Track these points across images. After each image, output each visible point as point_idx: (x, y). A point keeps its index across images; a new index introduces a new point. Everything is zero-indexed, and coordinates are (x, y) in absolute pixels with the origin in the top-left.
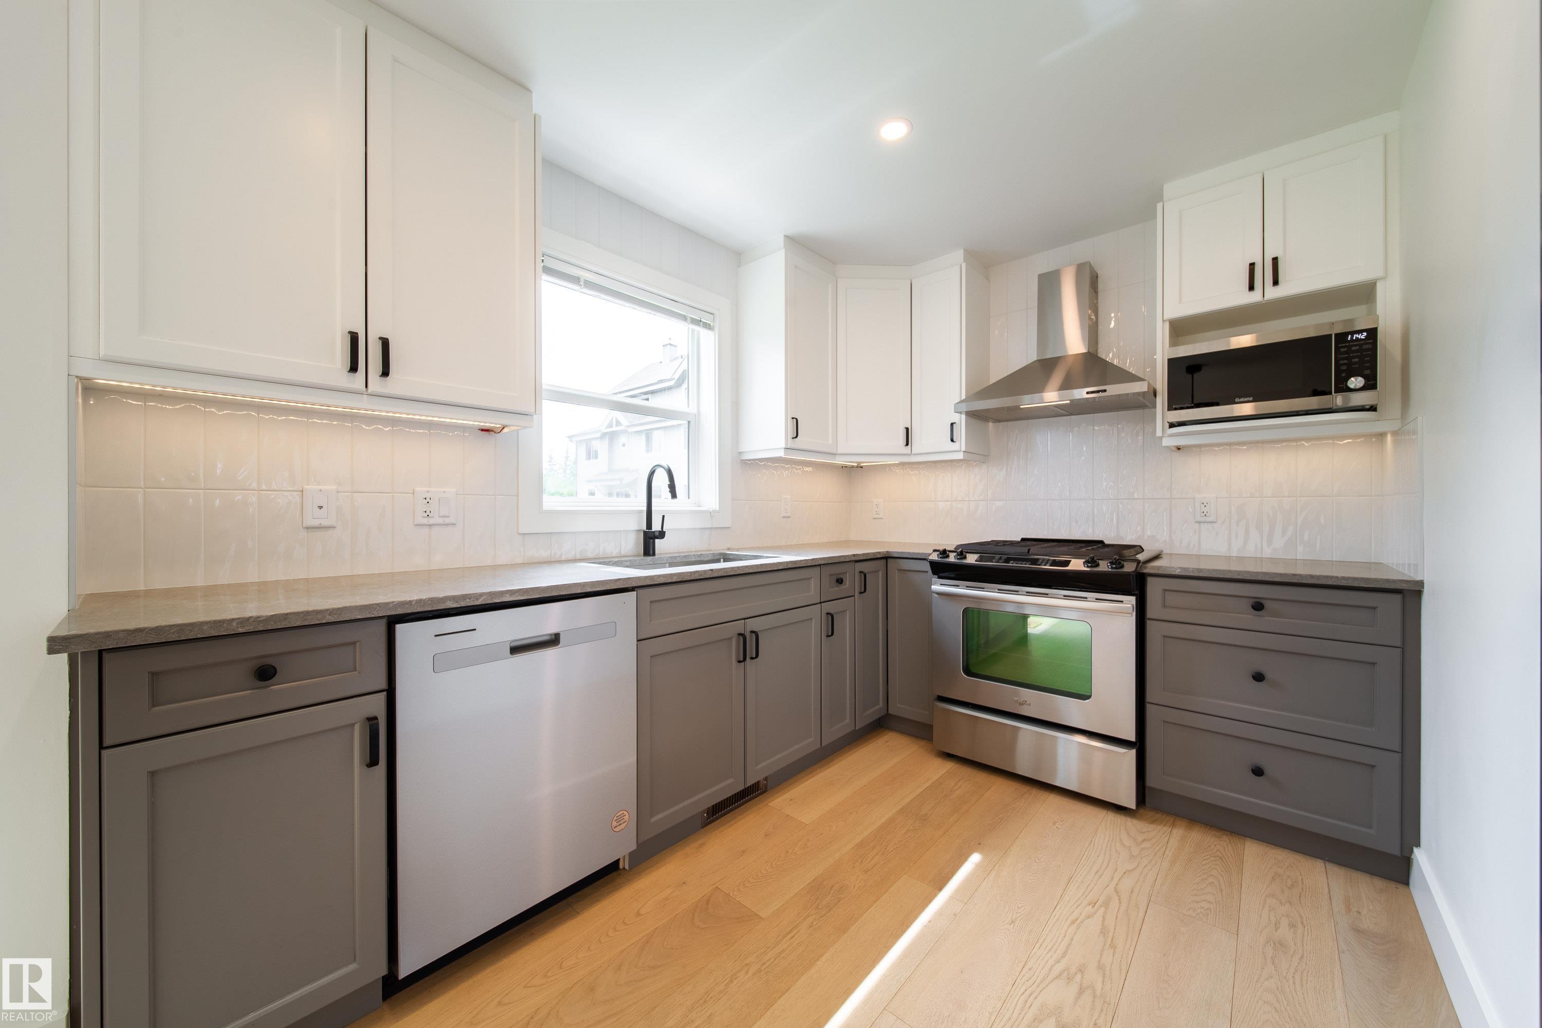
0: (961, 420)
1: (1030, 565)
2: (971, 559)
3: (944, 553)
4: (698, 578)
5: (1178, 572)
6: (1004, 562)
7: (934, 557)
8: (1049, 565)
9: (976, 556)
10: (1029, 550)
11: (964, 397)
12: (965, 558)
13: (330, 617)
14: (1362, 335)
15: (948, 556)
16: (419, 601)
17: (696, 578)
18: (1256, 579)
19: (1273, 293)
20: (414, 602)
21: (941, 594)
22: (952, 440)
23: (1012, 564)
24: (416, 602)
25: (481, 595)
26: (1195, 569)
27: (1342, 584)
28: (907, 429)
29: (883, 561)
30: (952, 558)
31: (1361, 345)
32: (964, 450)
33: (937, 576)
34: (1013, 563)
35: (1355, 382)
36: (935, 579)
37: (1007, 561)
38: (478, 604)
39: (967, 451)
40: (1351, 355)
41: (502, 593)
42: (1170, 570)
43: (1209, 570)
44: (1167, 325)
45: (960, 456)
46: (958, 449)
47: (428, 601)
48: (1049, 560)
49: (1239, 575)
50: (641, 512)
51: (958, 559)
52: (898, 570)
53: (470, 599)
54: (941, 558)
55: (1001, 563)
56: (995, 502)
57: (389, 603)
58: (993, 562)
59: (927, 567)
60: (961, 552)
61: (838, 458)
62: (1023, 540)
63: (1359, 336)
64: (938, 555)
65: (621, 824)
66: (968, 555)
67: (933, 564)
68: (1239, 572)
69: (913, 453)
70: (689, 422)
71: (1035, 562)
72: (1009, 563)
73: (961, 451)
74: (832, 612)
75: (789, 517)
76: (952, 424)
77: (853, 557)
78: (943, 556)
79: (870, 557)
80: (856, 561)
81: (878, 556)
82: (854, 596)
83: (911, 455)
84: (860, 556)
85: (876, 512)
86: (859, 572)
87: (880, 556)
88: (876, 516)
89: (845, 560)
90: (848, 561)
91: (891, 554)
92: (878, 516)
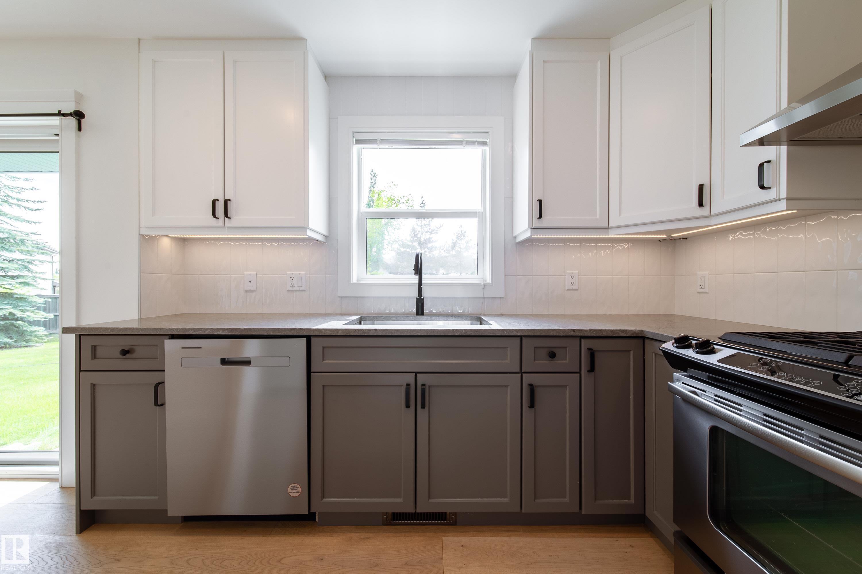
4: (362, 335)
9: (726, 352)
12: (712, 353)
13: (141, 332)
16: (177, 329)
17: (359, 334)
20: (175, 329)
22: (762, 187)
24: (176, 329)
25: (207, 329)
28: (701, 188)
32: (786, 197)
33: (685, 373)
34: (780, 377)
36: (677, 374)
38: (205, 334)
41: (218, 330)
47: (181, 329)
52: (655, 354)
53: (201, 331)
57: (164, 328)
61: (611, 231)
65: (295, 492)
69: (712, 213)
73: (779, 200)
74: (535, 384)
75: (577, 290)
76: (761, 165)
77: (572, 332)
78: (680, 345)
79: (605, 334)
80: (581, 337)
81: (622, 334)
82: (580, 373)
83: (710, 216)
84: (585, 332)
85: (701, 285)
86: (588, 349)
87: (625, 335)
88: (701, 291)
89: (557, 335)
90: (562, 335)
91: (645, 334)
92: (703, 291)
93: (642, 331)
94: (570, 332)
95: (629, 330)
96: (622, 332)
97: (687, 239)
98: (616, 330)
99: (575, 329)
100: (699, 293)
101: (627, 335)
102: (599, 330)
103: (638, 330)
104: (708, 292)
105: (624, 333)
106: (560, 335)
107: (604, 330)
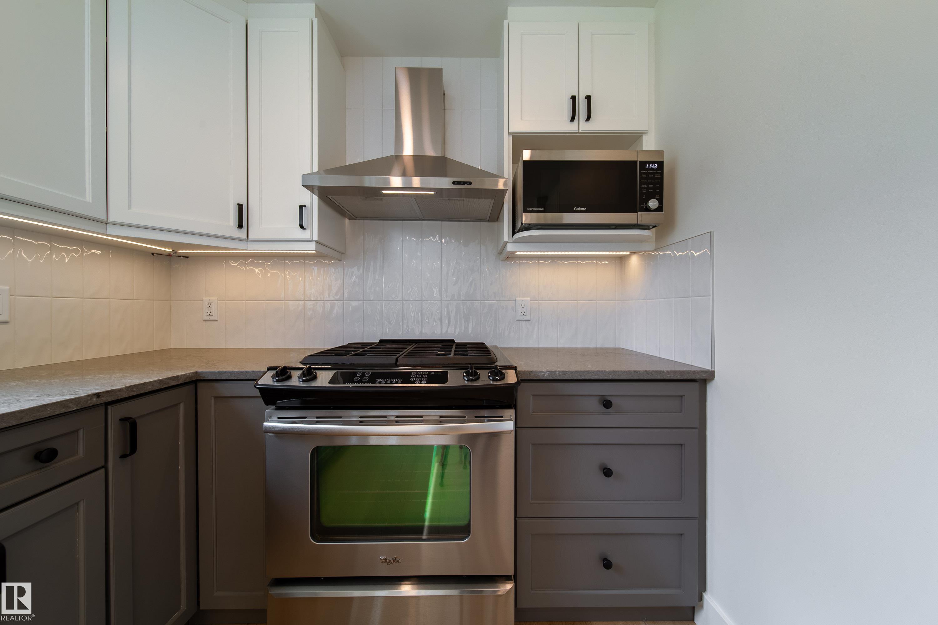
1: (402, 383)
2: (324, 380)
3: (284, 373)
5: (546, 376)
6: (368, 382)
7: (267, 380)
8: (424, 382)
9: (328, 375)
10: (397, 359)
12: (315, 378)
14: (655, 165)
15: (289, 377)
18: (608, 378)
19: (585, 127)
21: (278, 433)
22: (302, 227)
26: (560, 372)
27: (666, 378)
28: (240, 207)
29: (192, 387)
30: (295, 381)
31: (654, 174)
32: (317, 239)
33: (274, 407)
34: (380, 383)
35: (653, 204)
36: (269, 411)
37: (372, 380)
39: (321, 241)
40: (649, 181)
42: (539, 374)
43: (572, 372)
44: (511, 137)
45: (311, 248)
46: (309, 239)
48: (423, 374)
49: (595, 375)
51: (304, 381)
52: (215, 398)
54: (277, 381)
55: (365, 383)
56: (351, 302)
58: (354, 383)
60: (310, 369)
61: (110, 230)
62: (381, 341)
63: (652, 166)
64: (273, 377)
66: (319, 373)
68: (596, 373)
69: (249, 237)
71: (406, 378)
72: (374, 383)
73: (312, 241)
75: (6, 323)
76: (301, 207)
77: (95, 399)
78: (281, 378)
79: (150, 388)
80: (107, 404)
81: (173, 383)
82: (105, 467)
83: (247, 240)
84: (119, 393)
85: (208, 312)
86: (120, 420)
87: (177, 383)
88: (208, 318)
89: (63, 411)
90: (75, 409)
91: (201, 377)
92: (211, 318)
93: (196, 373)
94: (90, 400)
95: (181, 375)
96: (173, 380)
97: (188, 257)
98: (166, 379)
99: (100, 393)
100: (205, 321)
101: (180, 383)
102: (142, 384)
103: (192, 373)
104: (217, 320)
105: (175, 380)
106: (69, 410)
107: (149, 382)
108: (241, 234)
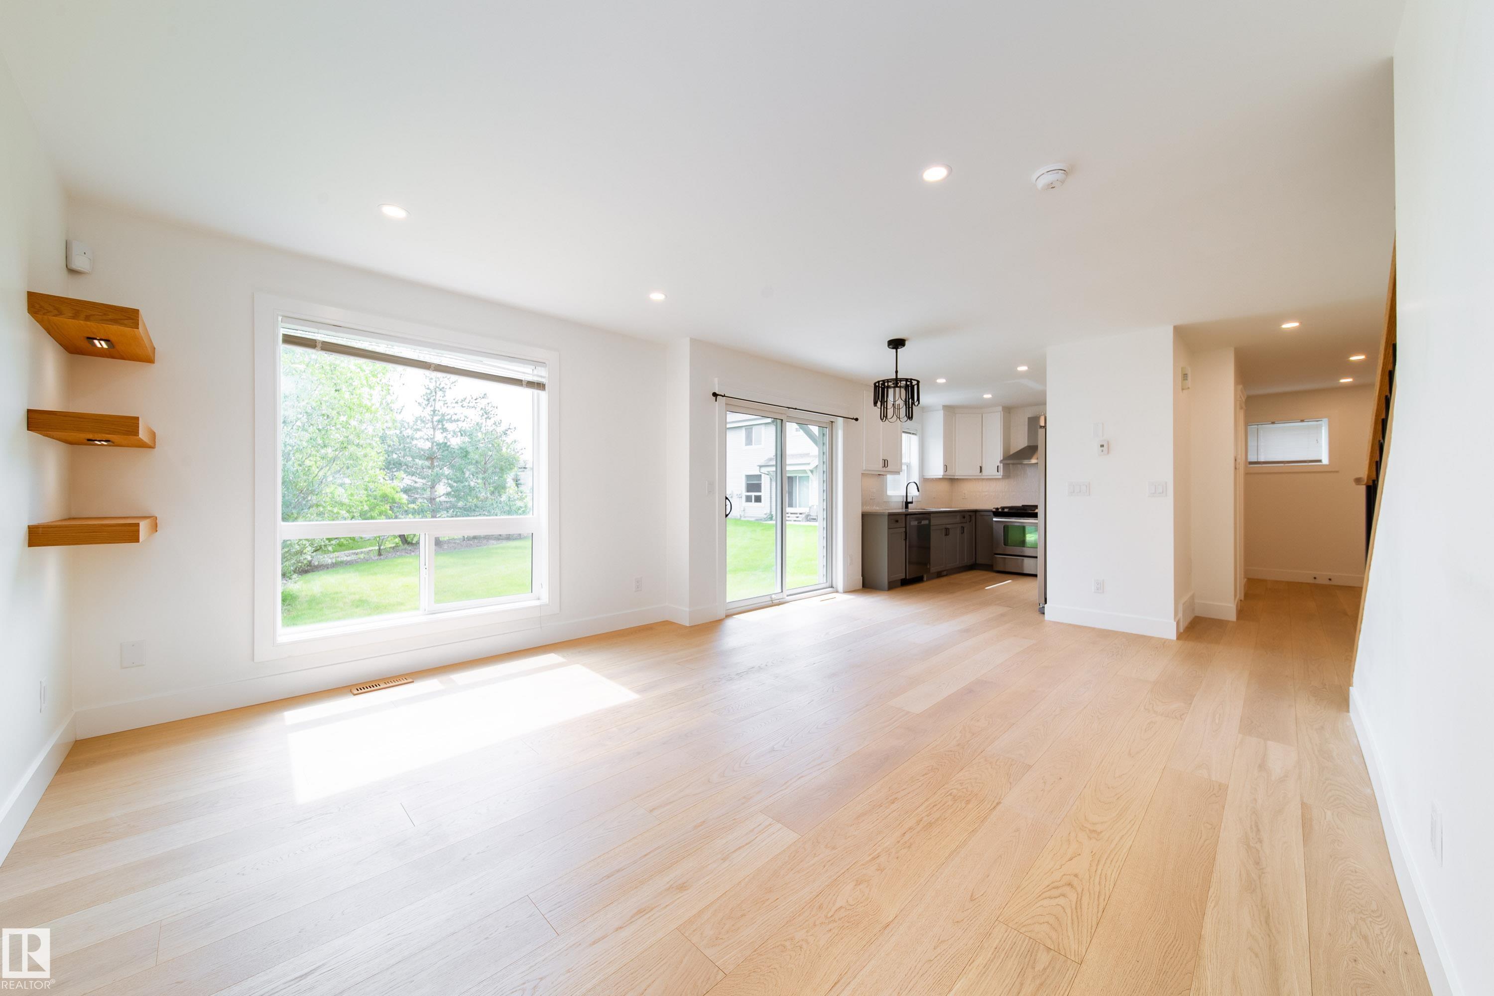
0: (1001, 466)
2: (1006, 510)
3: (997, 509)
7: (994, 510)
11: (1002, 459)
21: (996, 522)
22: (998, 471)
23: (1019, 511)
28: (981, 467)
30: (1000, 510)
33: (995, 516)
39: (1003, 476)
45: (1001, 477)
46: (1000, 474)
50: (903, 496)
51: (1002, 511)
52: (982, 514)
59: (992, 514)
67: (993, 512)
70: (907, 466)
74: (963, 526)
76: (998, 467)
108: (981, 474)
